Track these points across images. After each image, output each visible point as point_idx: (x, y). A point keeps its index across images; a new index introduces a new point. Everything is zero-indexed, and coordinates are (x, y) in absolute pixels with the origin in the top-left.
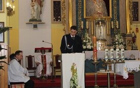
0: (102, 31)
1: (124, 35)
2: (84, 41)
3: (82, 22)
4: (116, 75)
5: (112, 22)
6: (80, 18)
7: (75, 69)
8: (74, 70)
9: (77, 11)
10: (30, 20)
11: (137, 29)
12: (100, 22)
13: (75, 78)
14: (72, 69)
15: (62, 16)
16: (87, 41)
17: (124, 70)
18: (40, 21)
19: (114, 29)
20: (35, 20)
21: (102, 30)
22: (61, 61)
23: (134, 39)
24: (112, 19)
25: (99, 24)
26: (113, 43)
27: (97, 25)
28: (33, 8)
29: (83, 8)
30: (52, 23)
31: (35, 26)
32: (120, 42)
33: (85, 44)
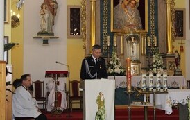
0: (134, 50)
1: (164, 56)
2: (111, 63)
3: (109, 37)
4: (156, 109)
5: (148, 37)
6: (105, 32)
7: (102, 100)
8: (100, 102)
9: (102, 22)
10: (39, 34)
11: (182, 47)
12: (133, 38)
13: (103, 112)
14: (99, 100)
15: (82, 29)
16: (115, 63)
17: (166, 102)
18: (52, 34)
19: (150, 47)
20: (46, 33)
21: (135, 47)
22: (84, 90)
23: (177, 61)
24: (149, 34)
25: (131, 39)
26: (149, 66)
27: (129, 42)
28: (43, 17)
29: (109, 18)
30: (68, 38)
31: (46, 42)
32: (159, 65)
33: (112, 66)
